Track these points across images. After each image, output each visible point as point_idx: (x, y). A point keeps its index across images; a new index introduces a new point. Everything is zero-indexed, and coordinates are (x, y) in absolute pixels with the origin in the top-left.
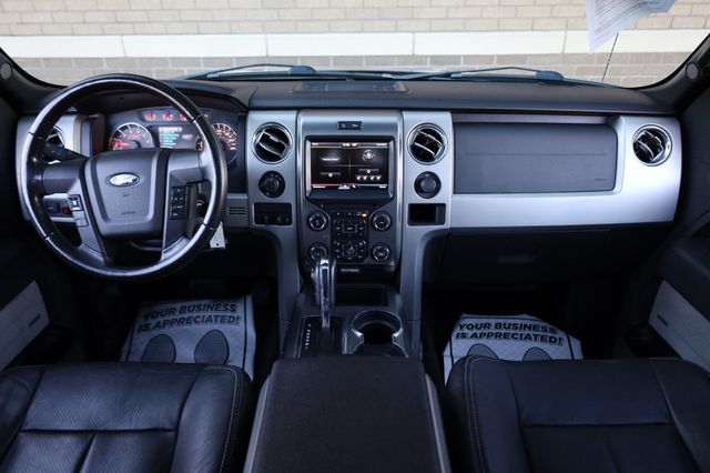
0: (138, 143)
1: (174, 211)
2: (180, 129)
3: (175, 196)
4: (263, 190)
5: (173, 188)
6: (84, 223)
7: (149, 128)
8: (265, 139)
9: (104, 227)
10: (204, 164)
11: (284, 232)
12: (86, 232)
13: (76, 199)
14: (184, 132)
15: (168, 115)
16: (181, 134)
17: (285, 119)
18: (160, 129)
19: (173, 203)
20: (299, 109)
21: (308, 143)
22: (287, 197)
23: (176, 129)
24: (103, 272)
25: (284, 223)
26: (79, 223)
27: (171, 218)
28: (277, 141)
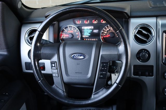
0: (72, 34)
1: (101, 75)
2: (92, 27)
3: (102, 67)
4: (139, 58)
5: (102, 63)
6: (57, 75)
7: (78, 27)
8: (139, 32)
9: (66, 79)
10: (120, 52)
11: (149, 80)
12: (57, 80)
13: (54, 63)
14: (95, 29)
15: (87, 21)
16: (93, 30)
17: (150, 21)
18: (83, 28)
19: (101, 70)
20: (157, 16)
21: (164, 34)
22: (151, 62)
23: (90, 27)
24: (63, 101)
25: (149, 75)
26: (54, 75)
27: (99, 78)
28: (146, 33)
